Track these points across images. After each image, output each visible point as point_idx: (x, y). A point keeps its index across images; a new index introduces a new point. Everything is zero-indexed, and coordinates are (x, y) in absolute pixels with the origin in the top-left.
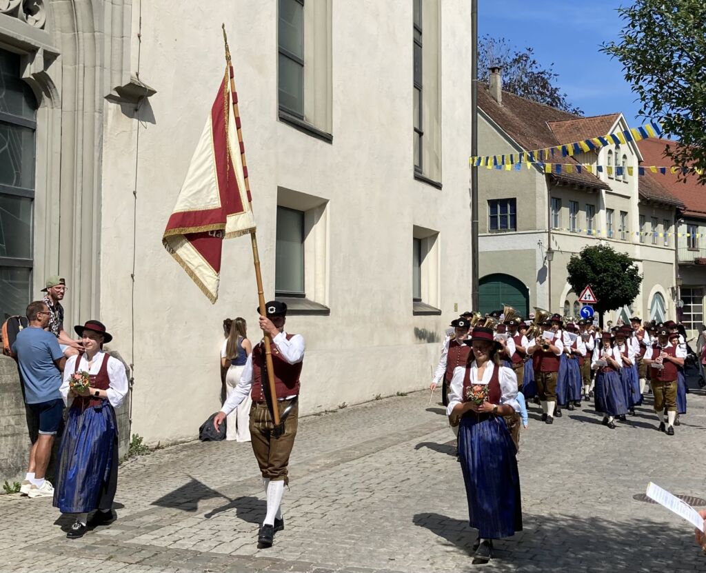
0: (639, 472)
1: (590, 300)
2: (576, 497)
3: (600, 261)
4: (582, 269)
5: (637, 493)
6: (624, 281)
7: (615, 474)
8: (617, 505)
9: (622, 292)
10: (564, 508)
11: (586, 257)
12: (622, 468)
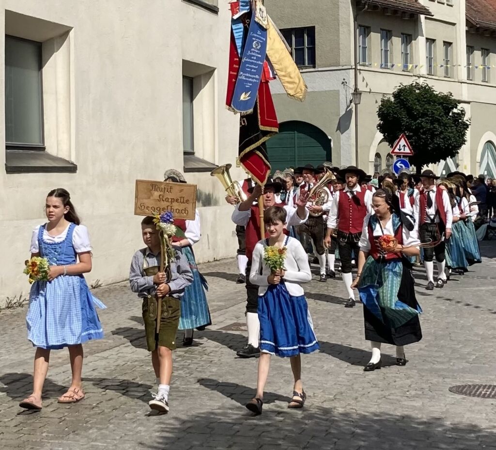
0: (457, 358)
1: (406, 151)
2: (378, 391)
3: (417, 103)
4: (395, 113)
5: (454, 384)
6: (447, 127)
7: (428, 362)
8: (428, 400)
9: (444, 141)
10: (364, 405)
11: (401, 99)
12: (437, 354)
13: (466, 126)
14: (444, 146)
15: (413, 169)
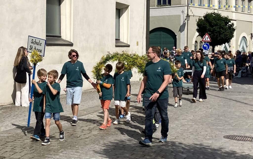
0: (227, 124)
1: (208, 40)
2: (193, 136)
3: (214, 20)
4: (204, 24)
5: (226, 135)
6: (226, 30)
7: (215, 125)
8: (215, 140)
9: (225, 36)
10: (187, 141)
11: (207, 18)
12: (219, 123)
13: (234, 30)
14: (225, 38)
15: (211, 47)
